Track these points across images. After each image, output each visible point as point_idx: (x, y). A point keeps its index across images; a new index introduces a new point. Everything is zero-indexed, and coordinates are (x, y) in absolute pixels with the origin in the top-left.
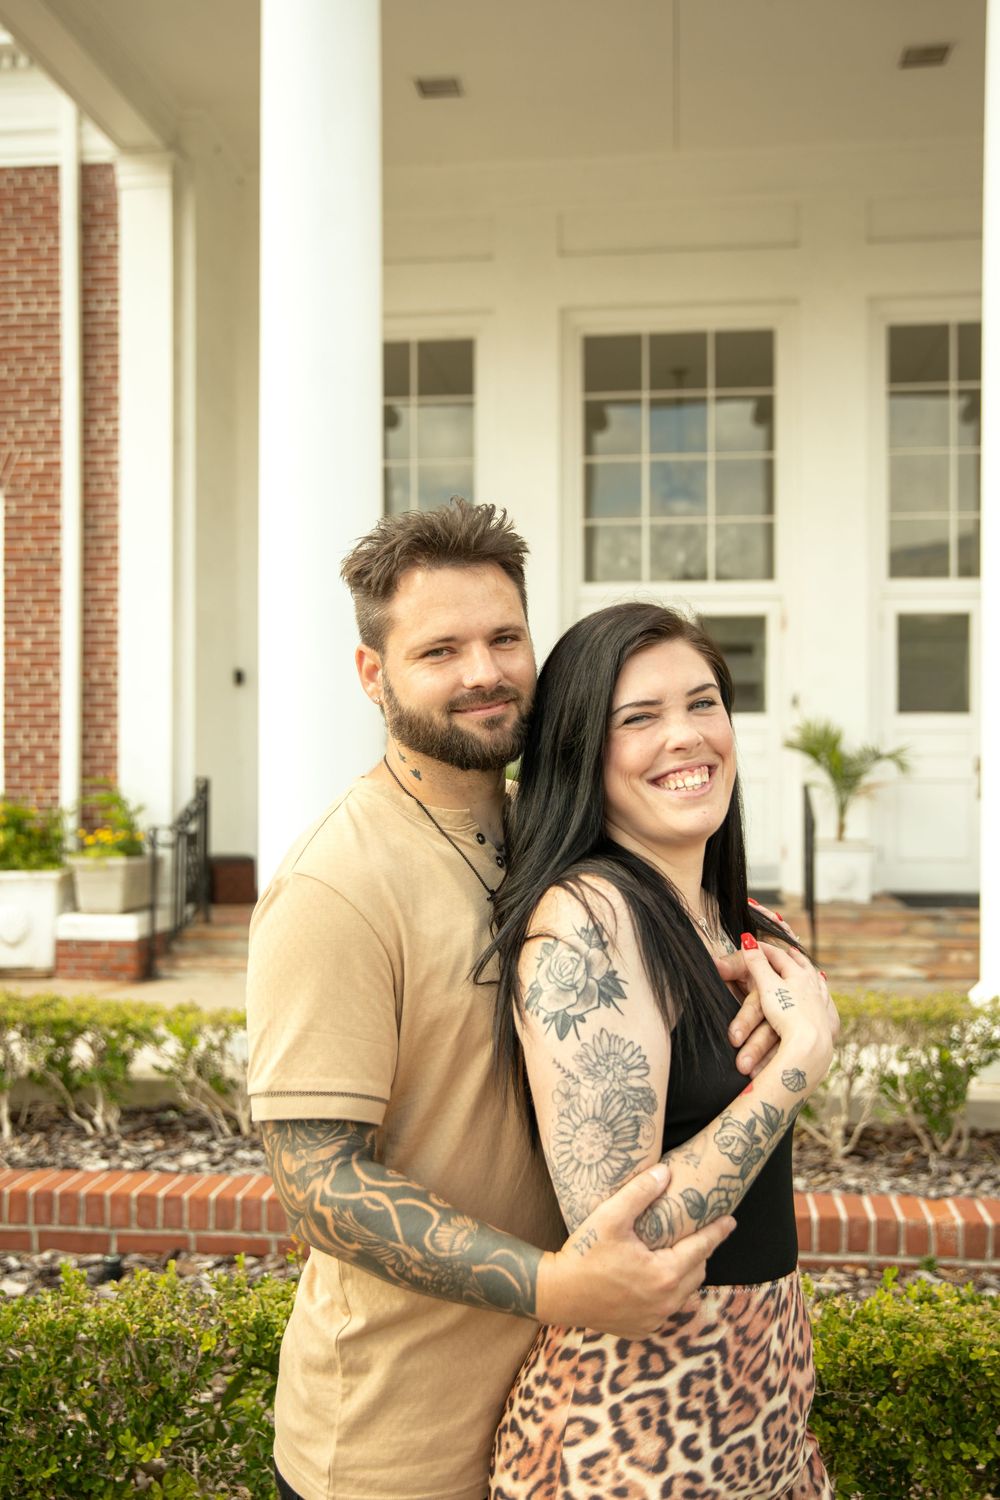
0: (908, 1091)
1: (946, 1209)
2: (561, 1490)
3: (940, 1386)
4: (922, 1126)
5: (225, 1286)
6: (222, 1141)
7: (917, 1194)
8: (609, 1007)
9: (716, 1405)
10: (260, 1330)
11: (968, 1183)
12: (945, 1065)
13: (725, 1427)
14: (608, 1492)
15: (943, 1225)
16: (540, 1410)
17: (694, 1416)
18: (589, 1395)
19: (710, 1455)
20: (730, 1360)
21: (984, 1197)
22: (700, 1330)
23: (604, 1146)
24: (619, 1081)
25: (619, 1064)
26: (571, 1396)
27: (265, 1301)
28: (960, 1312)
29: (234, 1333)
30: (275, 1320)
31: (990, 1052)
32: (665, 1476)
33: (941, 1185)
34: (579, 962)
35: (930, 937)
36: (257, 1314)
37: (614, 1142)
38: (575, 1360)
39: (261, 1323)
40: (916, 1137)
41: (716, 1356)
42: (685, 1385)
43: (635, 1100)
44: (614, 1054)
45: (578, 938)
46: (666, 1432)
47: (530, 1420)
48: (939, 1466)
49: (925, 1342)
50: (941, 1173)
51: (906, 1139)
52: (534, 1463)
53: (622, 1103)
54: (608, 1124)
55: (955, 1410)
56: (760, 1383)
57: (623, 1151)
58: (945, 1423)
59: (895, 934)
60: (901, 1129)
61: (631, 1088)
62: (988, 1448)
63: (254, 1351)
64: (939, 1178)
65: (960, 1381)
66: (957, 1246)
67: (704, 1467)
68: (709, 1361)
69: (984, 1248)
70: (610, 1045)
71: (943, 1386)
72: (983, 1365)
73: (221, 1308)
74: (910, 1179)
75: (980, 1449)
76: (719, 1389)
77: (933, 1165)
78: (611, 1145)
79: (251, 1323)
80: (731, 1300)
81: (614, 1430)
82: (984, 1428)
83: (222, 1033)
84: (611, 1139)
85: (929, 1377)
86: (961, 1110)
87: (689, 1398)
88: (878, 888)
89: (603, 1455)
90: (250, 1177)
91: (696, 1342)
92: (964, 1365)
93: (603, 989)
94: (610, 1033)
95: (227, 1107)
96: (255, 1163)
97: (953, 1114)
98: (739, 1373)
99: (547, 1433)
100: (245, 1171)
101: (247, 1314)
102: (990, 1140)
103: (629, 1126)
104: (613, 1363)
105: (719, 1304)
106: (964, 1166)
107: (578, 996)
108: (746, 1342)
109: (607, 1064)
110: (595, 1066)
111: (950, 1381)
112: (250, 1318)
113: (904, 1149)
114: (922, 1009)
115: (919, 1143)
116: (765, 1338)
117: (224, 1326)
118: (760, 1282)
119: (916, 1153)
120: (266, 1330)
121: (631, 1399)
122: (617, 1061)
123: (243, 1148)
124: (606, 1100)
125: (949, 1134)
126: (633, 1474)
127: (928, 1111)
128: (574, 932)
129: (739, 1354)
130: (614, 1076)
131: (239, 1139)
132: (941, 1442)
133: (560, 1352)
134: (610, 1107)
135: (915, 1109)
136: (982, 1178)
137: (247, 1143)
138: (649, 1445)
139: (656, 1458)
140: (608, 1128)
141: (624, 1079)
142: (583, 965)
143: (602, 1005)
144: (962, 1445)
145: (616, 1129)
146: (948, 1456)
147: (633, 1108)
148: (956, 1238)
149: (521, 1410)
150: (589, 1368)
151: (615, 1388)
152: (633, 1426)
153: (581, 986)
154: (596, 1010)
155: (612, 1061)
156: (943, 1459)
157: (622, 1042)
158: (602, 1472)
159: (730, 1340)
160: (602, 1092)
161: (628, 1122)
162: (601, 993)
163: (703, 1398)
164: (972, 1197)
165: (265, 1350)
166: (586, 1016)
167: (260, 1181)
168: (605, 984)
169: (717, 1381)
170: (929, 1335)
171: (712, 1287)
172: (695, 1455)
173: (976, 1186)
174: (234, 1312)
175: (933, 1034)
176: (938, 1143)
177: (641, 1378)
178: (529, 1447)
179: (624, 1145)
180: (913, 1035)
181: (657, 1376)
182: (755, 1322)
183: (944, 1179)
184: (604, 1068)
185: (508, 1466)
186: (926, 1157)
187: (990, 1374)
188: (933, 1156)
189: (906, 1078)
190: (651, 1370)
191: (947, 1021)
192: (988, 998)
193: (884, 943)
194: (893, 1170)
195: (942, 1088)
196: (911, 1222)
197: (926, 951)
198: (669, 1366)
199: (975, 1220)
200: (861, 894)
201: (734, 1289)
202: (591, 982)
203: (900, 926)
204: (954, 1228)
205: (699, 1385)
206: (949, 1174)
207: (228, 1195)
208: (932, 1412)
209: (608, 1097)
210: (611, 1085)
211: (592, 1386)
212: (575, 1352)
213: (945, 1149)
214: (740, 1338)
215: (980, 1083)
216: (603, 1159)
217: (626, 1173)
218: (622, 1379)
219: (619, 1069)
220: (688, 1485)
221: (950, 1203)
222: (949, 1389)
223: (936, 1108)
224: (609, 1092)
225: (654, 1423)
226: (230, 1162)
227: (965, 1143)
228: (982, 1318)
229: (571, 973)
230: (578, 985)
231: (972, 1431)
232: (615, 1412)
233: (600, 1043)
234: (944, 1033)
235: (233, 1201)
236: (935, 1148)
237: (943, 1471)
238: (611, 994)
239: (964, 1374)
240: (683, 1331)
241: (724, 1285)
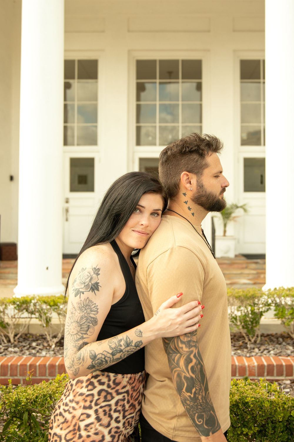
0: (240, 321)
1: (252, 360)
2: (78, 433)
3: (237, 411)
4: (246, 333)
5: (5, 390)
6: (3, 345)
7: (243, 356)
8: (92, 292)
9: (125, 408)
10: (17, 403)
11: (260, 352)
12: (253, 312)
13: (127, 414)
14: (92, 434)
15: (251, 366)
16: (71, 410)
17: (119, 411)
18: (88, 407)
19: (122, 421)
20: (130, 396)
21: (265, 356)
22: (122, 387)
23: (77, 330)
24: (87, 314)
25: (89, 309)
26: (82, 407)
27: (18, 393)
28: (244, 388)
29: (8, 404)
30: (22, 399)
31: (267, 307)
32: (109, 428)
33: (251, 352)
34: (89, 277)
35: (254, 269)
36: (15, 398)
37: (80, 330)
38: (84, 396)
39: (17, 401)
40: (243, 337)
41: (126, 395)
42: (117, 403)
43: (90, 320)
44: (89, 305)
45: (92, 270)
46: (111, 416)
47: (67, 413)
48: (236, 437)
49: (233, 397)
50: (251, 348)
51: (240, 337)
52: (69, 425)
53: (86, 320)
54: (80, 325)
55: (242, 418)
56: (137, 402)
57: (82, 334)
58: (238, 422)
59: (243, 268)
60: (239, 334)
61: (90, 317)
62: (251, 430)
63: (14, 410)
64: (250, 350)
65: (243, 409)
66: (255, 373)
67: (120, 425)
68: (124, 396)
69: (264, 373)
70: (88, 303)
71: (238, 411)
72: (250, 403)
73: (3, 397)
74: (241, 351)
75: (249, 430)
76: (126, 404)
77: (248, 346)
78: (79, 331)
79: (13, 401)
80: (131, 378)
81: (96, 416)
82: (250, 423)
83: (4, 306)
84: (80, 329)
85: (233, 408)
86: (258, 327)
87: (118, 406)
88: (237, 253)
89: (92, 423)
90: (14, 357)
91: (121, 391)
92: (244, 404)
93: (93, 286)
94: (90, 300)
95: (5, 333)
96: (15, 352)
97: (255, 329)
98: (131, 399)
99: (74, 417)
100: (12, 355)
101: (12, 398)
102: (268, 337)
103: (86, 327)
104: (96, 397)
105: (127, 379)
106: (258, 346)
107: (85, 286)
108: (134, 391)
109: (86, 308)
110: (82, 307)
111: (240, 409)
112: (13, 399)
113: (239, 341)
114: (245, 293)
115: (245, 339)
116: (139, 388)
117: (4, 403)
118: (138, 373)
119: (243, 342)
120: (19, 403)
121: (101, 407)
122: (89, 308)
123: (11, 347)
124: (82, 318)
125: (254, 335)
126: (100, 428)
127: (247, 328)
128: (92, 268)
129: (132, 394)
130: (87, 312)
131: (10, 344)
132: (237, 429)
133: (78, 394)
134: (82, 320)
135: (243, 327)
136: (264, 350)
137: (13, 345)
138: (105, 420)
139: (107, 423)
140: (80, 326)
141: (89, 314)
142: (90, 278)
143: (91, 291)
144: (243, 429)
145: (82, 327)
146: (239, 433)
147: (89, 323)
148: (255, 370)
149: (64, 410)
150: (89, 399)
151: (96, 404)
152: (101, 415)
153: (86, 284)
154: (88, 292)
155: (87, 307)
156: (238, 434)
157: (93, 303)
158: (91, 428)
159: (130, 390)
160: (81, 315)
161: (86, 326)
162: (92, 287)
163: (122, 406)
164: (261, 356)
165: (18, 409)
166: (84, 292)
167: (17, 358)
168: (94, 285)
169: (126, 402)
170: (234, 395)
171: (126, 375)
172: (118, 422)
173: (262, 352)
174: (8, 397)
175: (248, 302)
176: (251, 338)
177: (104, 401)
178: (67, 420)
179: (83, 332)
180: (242, 301)
181: (109, 401)
182: (137, 385)
183: (252, 350)
184: (84, 309)
185: (59, 426)
186: (247, 343)
187: (252, 406)
188: (249, 343)
189: (239, 316)
190: (107, 399)
191: (253, 297)
192: (267, 290)
193: (239, 272)
194: (235, 348)
195: (252, 320)
196: (240, 365)
197: (253, 274)
198: (113, 398)
199: (261, 363)
200: (232, 255)
201: (131, 375)
202: (90, 283)
203: (244, 266)
204: (254, 366)
205: (121, 403)
206: (254, 349)
207: (6, 364)
208: (234, 419)
209: (83, 317)
210: (85, 314)
211: (90, 404)
212: (84, 394)
213: (253, 340)
214: (133, 389)
215: (265, 318)
216: (76, 334)
217: (80, 340)
218: (99, 402)
219: (89, 310)
220: (116, 430)
221: (253, 358)
222: (240, 412)
223: (250, 326)
224: (83, 316)
225: (107, 414)
226: (6, 352)
227: (259, 338)
228: (251, 389)
229: (85, 279)
230: (86, 283)
231: (246, 425)
232: (96, 411)
233: (86, 302)
234: (251, 301)
235: (7, 365)
236: (250, 340)
237: (238, 438)
238: (95, 288)
239: (244, 407)
240: (118, 388)
241: (129, 374)
